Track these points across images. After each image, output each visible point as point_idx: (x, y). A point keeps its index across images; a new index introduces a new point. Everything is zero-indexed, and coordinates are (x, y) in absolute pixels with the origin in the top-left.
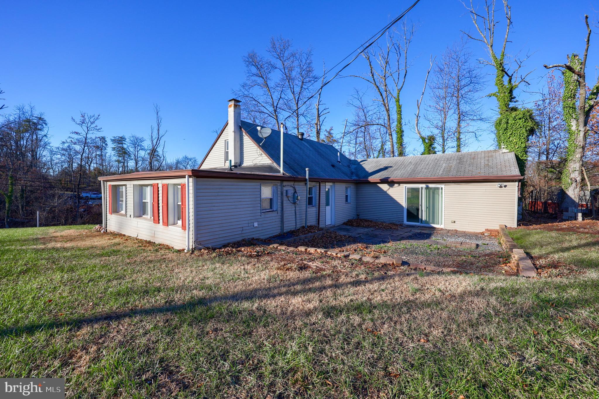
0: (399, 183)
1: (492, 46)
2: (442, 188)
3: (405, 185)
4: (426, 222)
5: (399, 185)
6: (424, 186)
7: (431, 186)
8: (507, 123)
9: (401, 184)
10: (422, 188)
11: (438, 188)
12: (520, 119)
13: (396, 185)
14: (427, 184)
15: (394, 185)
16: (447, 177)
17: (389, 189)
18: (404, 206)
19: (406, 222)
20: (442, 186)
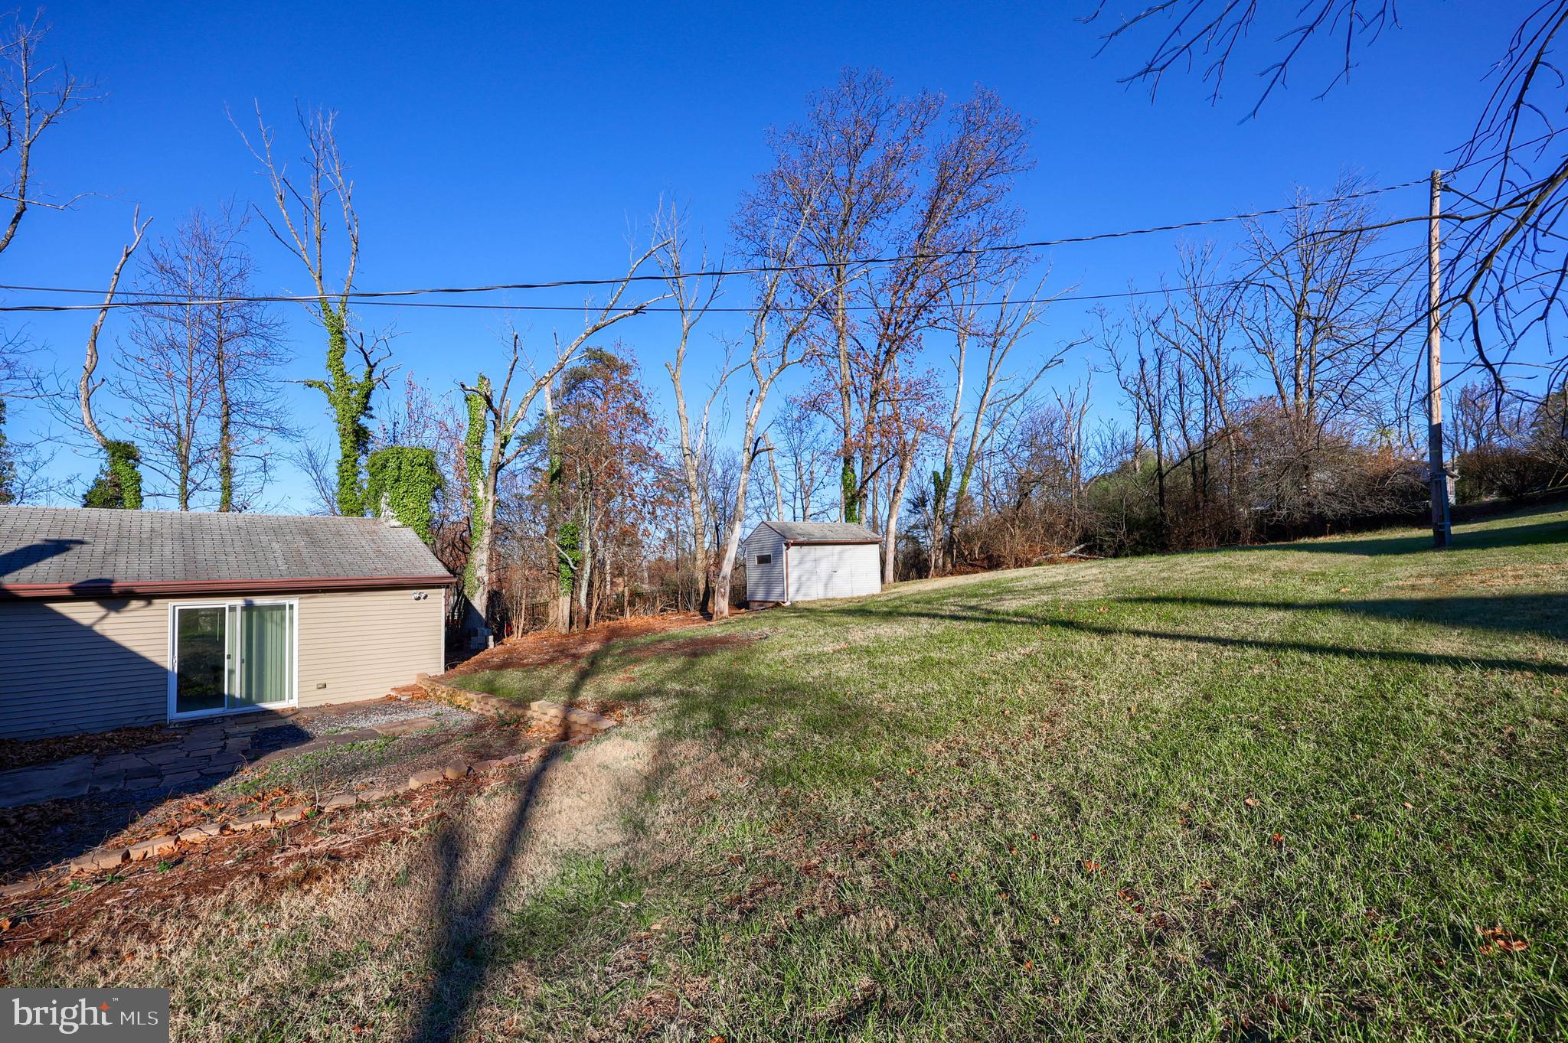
0: (149, 597)
1: (320, 278)
2: (291, 607)
3: (171, 603)
4: (247, 701)
5: (150, 603)
6: (239, 602)
7: (258, 601)
8: (399, 468)
9: (156, 601)
10: (232, 609)
11: (282, 607)
12: (420, 465)
13: (135, 604)
14: (249, 598)
15: (126, 604)
16: (309, 578)
17: (103, 618)
18: (169, 667)
19: (173, 714)
20: (294, 601)
